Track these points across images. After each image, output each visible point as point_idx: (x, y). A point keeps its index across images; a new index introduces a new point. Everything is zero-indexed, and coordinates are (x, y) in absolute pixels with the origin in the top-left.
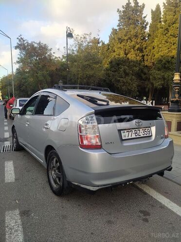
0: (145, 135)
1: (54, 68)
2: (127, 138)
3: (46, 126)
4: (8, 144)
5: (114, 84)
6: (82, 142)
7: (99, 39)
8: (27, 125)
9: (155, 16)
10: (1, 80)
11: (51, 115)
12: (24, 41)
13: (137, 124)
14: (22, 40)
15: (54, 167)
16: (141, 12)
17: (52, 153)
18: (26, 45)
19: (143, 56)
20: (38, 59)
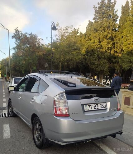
0: (102, 108)
1: (41, 54)
2: (88, 110)
3: (32, 100)
4: (5, 111)
5: (89, 66)
6: (56, 112)
7: (78, 30)
8: (19, 99)
9: (124, 11)
10: (1, 61)
11: (36, 93)
12: (19, 32)
13: (96, 101)
14: (17, 32)
15: (37, 129)
16: (113, 8)
17: (36, 119)
18: (20, 35)
19: (114, 44)
20: (29, 46)
